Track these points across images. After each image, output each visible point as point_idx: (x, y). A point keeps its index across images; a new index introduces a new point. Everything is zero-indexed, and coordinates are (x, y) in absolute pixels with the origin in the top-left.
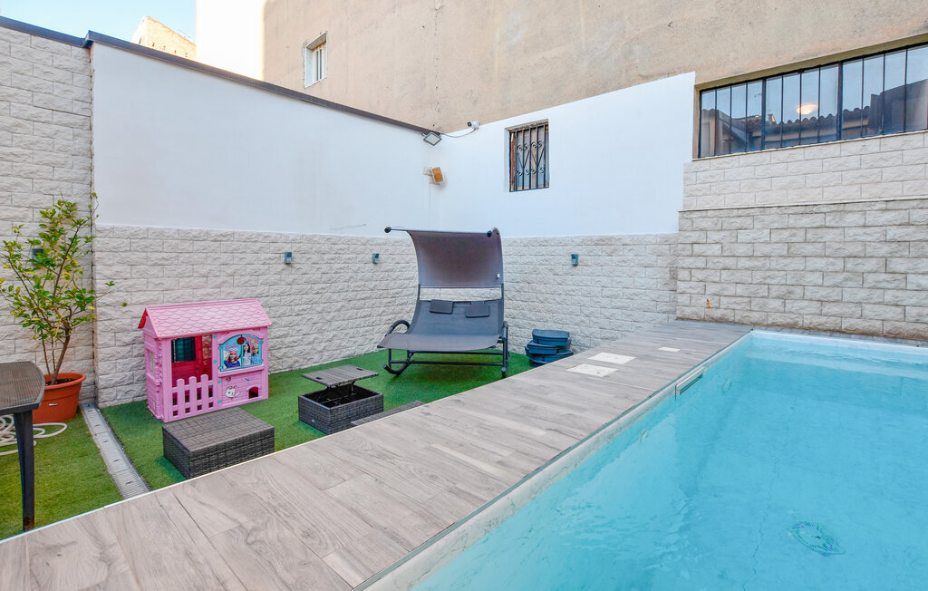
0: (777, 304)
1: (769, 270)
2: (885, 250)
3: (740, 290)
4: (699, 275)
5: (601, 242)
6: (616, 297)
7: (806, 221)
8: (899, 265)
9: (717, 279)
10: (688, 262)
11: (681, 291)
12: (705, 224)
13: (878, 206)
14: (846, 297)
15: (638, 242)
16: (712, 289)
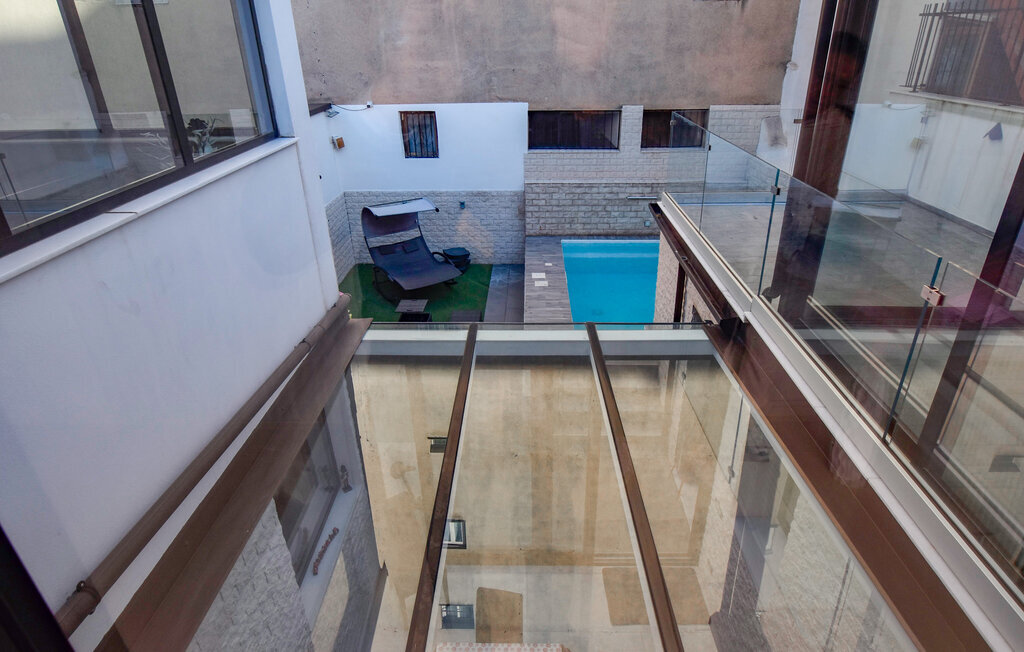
0: (568, 226)
1: (565, 211)
2: (604, 203)
3: (554, 221)
4: (536, 215)
5: (479, 194)
6: (490, 225)
7: (579, 190)
8: (609, 208)
9: (544, 216)
10: (531, 209)
11: (528, 222)
12: (538, 190)
13: (603, 185)
14: (592, 222)
15: (500, 195)
16: (542, 221)
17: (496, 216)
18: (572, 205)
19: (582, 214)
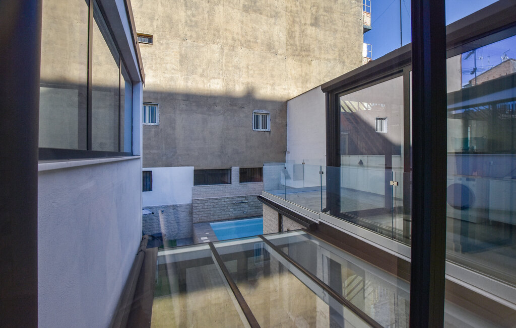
0: (212, 217)
1: (211, 211)
2: (227, 205)
3: (206, 215)
4: (198, 213)
5: (171, 206)
7: (216, 201)
8: (229, 208)
9: (201, 214)
10: (195, 211)
11: (194, 217)
12: (199, 202)
13: (226, 198)
15: (181, 206)
16: (200, 216)
17: (179, 216)
18: (214, 207)
19: (218, 211)
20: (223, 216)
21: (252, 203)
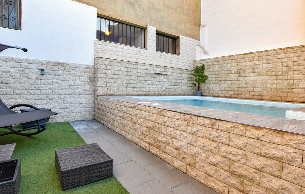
0: (124, 89)
1: (123, 79)
2: (144, 75)
3: (116, 85)
4: (105, 80)
5: (58, 64)
6: (66, 89)
7: (130, 66)
8: (146, 79)
9: (110, 82)
10: (101, 75)
11: (99, 86)
12: (106, 63)
13: (143, 64)
14: (138, 87)
16: (109, 85)
17: (72, 83)
18: (127, 75)
19: (132, 81)
20: (139, 89)
21: (171, 77)
